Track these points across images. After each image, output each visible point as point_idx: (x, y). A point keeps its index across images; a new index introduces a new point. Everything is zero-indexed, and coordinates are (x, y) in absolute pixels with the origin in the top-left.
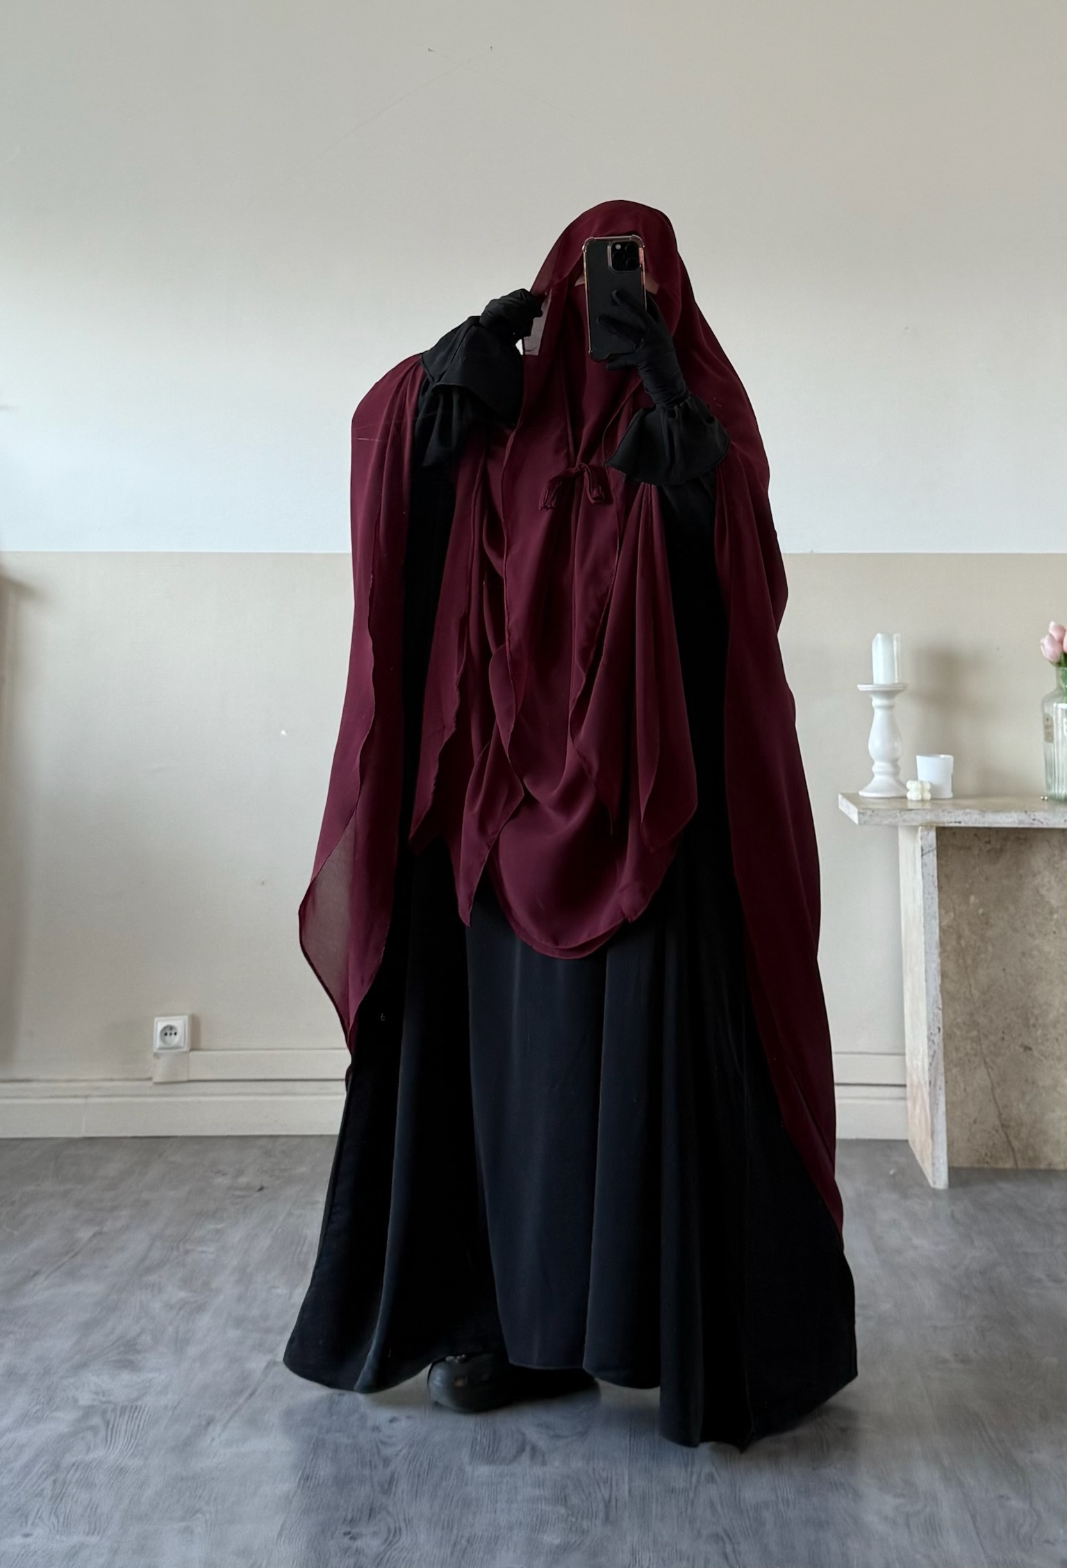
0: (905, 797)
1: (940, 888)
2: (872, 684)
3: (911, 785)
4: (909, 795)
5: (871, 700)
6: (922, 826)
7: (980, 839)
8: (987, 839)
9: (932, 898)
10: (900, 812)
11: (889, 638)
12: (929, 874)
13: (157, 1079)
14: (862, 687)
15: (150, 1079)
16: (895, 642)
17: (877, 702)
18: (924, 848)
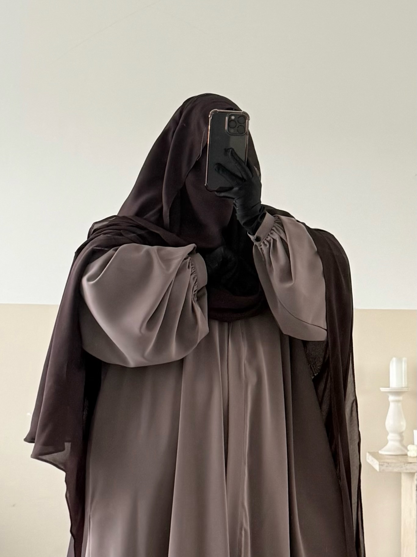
0: (406, 455)
2: (389, 387)
3: (410, 447)
4: (409, 454)
5: (388, 397)
10: (404, 464)
11: (399, 360)
14: (383, 389)
16: (403, 363)
17: (391, 398)
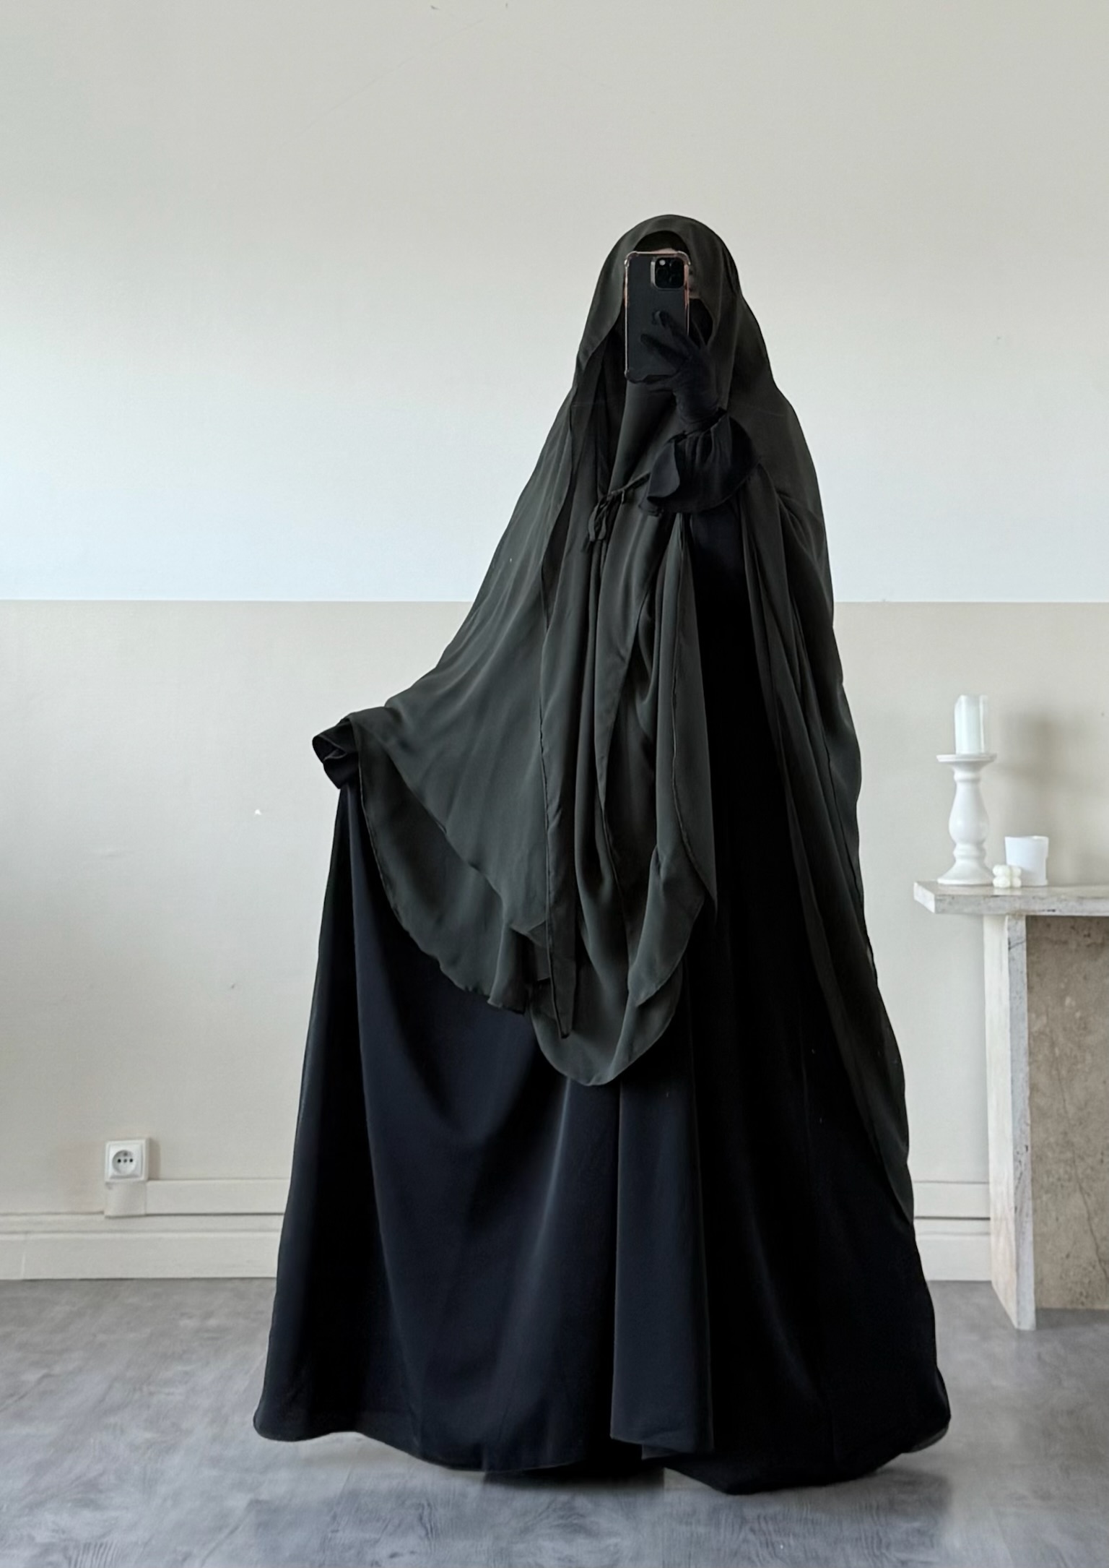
0: (991, 885)
1: (1030, 988)
2: (954, 752)
3: (998, 870)
4: (996, 882)
5: (953, 773)
6: (1008, 914)
7: (1078, 933)
8: (1086, 932)
9: (1020, 998)
10: (986, 901)
11: (974, 701)
12: (1018, 970)
13: (109, 1212)
14: (943, 758)
15: (102, 1213)
16: (981, 707)
17: (960, 775)
18: (1011, 940)
